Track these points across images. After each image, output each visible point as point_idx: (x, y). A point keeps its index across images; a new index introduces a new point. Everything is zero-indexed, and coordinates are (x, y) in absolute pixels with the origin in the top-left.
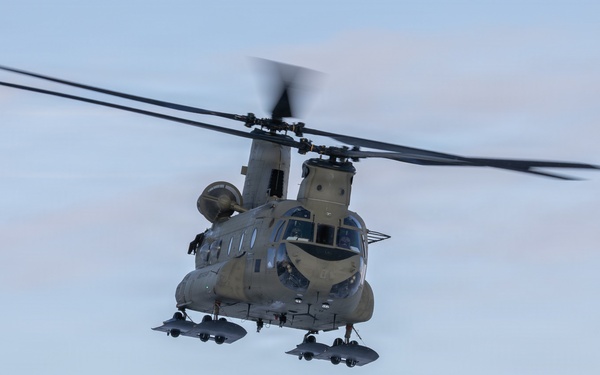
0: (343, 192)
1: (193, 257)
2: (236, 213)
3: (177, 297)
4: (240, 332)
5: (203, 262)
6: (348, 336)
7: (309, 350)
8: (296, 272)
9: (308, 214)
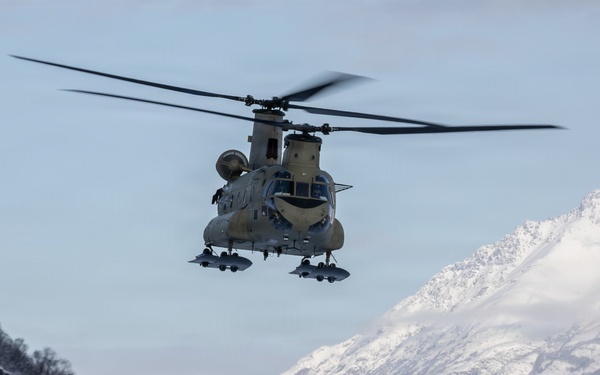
0: (313, 157)
1: (216, 206)
2: (244, 173)
3: (205, 237)
4: (247, 263)
5: (223, 210)
6: (327, 260)
7: (305, 270)
8: (282, 218)
9: (289, 175)
